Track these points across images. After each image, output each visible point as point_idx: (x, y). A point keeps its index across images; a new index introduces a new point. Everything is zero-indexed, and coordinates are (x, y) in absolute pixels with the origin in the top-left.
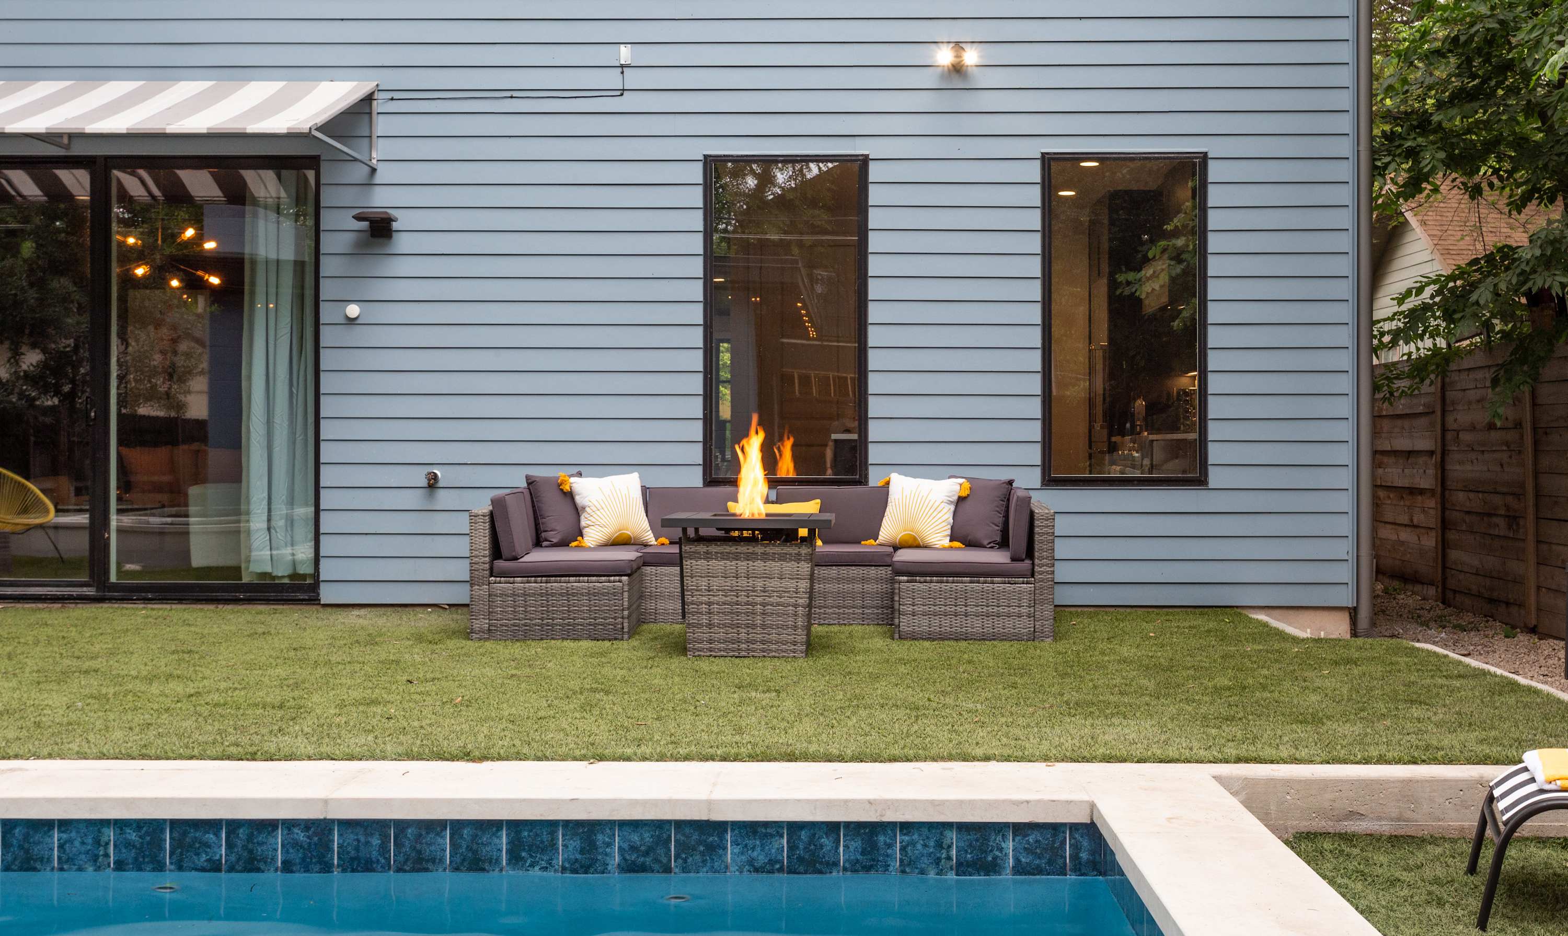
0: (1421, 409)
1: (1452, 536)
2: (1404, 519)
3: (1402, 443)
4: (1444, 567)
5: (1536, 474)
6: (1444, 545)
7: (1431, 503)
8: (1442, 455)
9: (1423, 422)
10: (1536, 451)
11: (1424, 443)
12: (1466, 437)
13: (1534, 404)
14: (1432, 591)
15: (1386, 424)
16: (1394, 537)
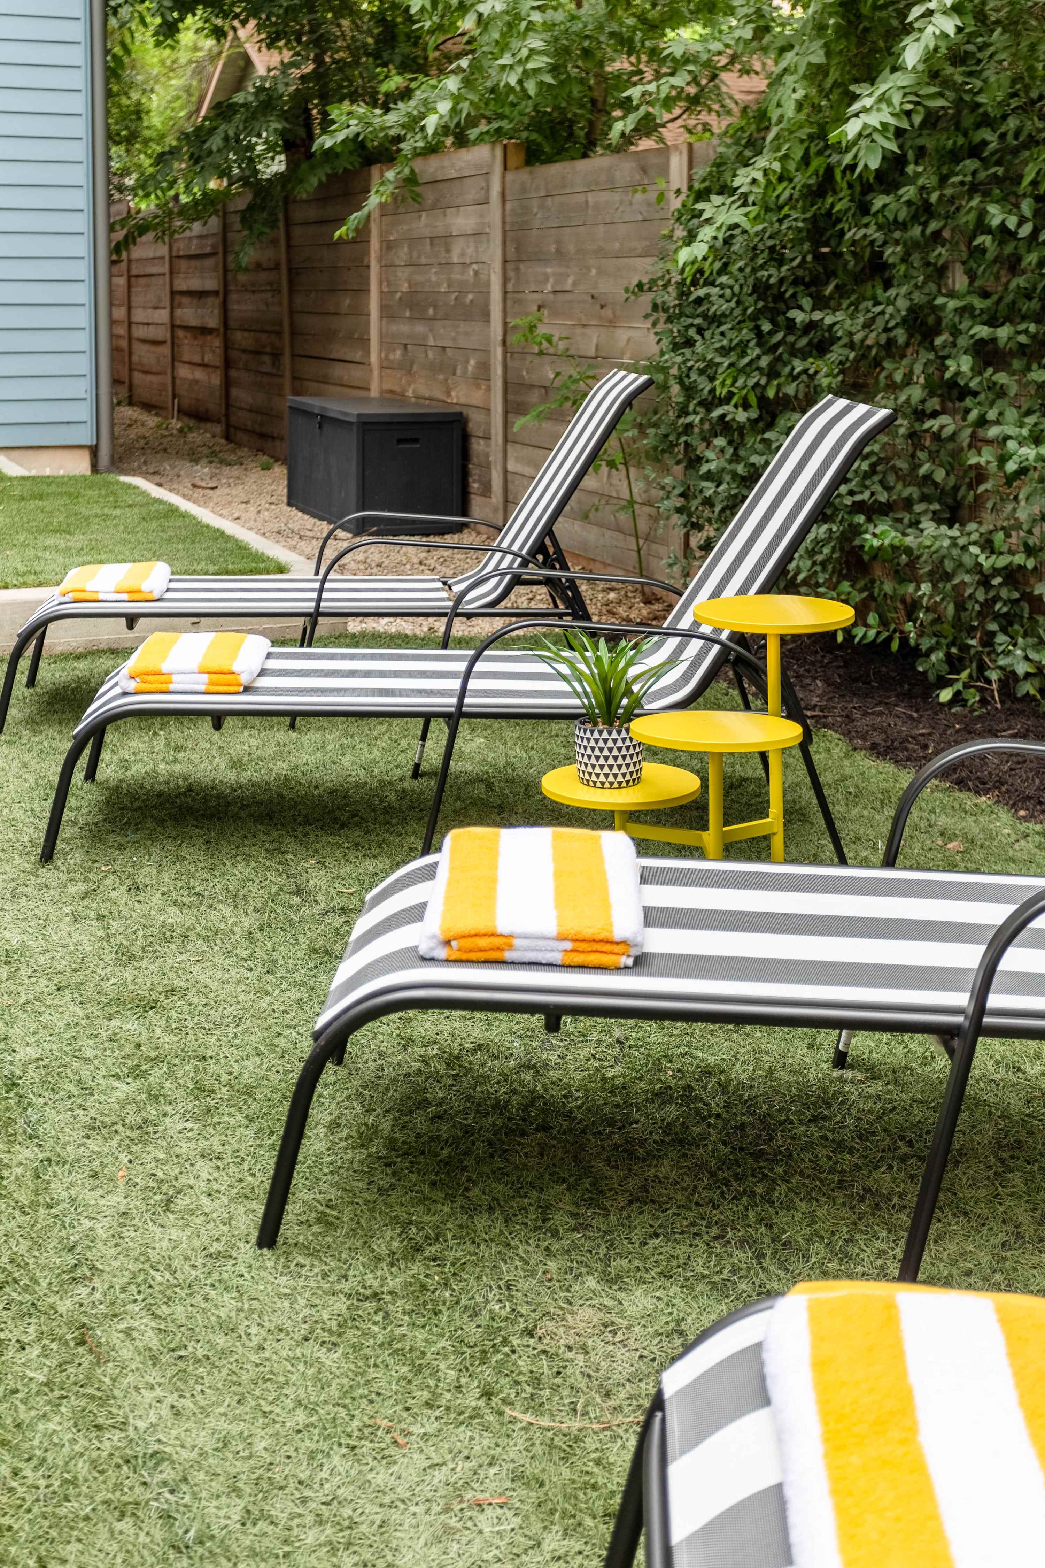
0: (208, 250)
1: (233, 373)
2: (197, 359)
3: (195, 284)
4: (228, 406)
5: (291, 312)
6: (228, 383)
7: (217, 342)
8: (224, 295)
9: (210, 262)
10: (291, 291)
11: (211, 283)
12: (242, 277)
13: (289, 247)
14: (218, 429)
15: (183, 264)
16: (190, 376)
